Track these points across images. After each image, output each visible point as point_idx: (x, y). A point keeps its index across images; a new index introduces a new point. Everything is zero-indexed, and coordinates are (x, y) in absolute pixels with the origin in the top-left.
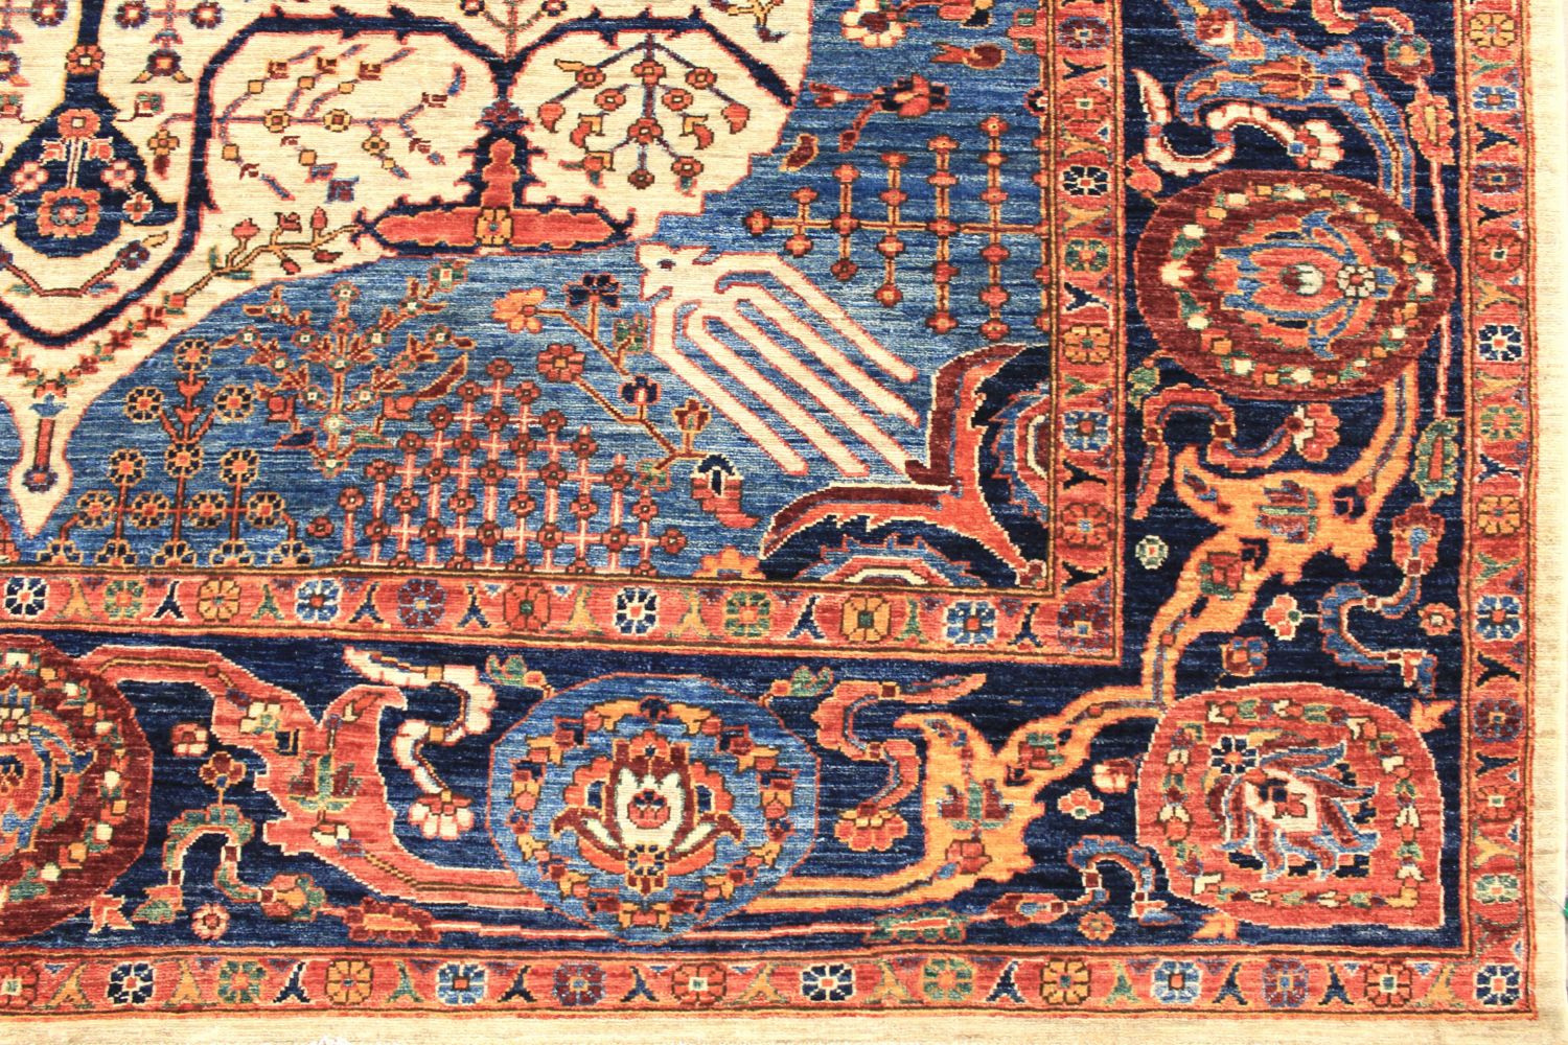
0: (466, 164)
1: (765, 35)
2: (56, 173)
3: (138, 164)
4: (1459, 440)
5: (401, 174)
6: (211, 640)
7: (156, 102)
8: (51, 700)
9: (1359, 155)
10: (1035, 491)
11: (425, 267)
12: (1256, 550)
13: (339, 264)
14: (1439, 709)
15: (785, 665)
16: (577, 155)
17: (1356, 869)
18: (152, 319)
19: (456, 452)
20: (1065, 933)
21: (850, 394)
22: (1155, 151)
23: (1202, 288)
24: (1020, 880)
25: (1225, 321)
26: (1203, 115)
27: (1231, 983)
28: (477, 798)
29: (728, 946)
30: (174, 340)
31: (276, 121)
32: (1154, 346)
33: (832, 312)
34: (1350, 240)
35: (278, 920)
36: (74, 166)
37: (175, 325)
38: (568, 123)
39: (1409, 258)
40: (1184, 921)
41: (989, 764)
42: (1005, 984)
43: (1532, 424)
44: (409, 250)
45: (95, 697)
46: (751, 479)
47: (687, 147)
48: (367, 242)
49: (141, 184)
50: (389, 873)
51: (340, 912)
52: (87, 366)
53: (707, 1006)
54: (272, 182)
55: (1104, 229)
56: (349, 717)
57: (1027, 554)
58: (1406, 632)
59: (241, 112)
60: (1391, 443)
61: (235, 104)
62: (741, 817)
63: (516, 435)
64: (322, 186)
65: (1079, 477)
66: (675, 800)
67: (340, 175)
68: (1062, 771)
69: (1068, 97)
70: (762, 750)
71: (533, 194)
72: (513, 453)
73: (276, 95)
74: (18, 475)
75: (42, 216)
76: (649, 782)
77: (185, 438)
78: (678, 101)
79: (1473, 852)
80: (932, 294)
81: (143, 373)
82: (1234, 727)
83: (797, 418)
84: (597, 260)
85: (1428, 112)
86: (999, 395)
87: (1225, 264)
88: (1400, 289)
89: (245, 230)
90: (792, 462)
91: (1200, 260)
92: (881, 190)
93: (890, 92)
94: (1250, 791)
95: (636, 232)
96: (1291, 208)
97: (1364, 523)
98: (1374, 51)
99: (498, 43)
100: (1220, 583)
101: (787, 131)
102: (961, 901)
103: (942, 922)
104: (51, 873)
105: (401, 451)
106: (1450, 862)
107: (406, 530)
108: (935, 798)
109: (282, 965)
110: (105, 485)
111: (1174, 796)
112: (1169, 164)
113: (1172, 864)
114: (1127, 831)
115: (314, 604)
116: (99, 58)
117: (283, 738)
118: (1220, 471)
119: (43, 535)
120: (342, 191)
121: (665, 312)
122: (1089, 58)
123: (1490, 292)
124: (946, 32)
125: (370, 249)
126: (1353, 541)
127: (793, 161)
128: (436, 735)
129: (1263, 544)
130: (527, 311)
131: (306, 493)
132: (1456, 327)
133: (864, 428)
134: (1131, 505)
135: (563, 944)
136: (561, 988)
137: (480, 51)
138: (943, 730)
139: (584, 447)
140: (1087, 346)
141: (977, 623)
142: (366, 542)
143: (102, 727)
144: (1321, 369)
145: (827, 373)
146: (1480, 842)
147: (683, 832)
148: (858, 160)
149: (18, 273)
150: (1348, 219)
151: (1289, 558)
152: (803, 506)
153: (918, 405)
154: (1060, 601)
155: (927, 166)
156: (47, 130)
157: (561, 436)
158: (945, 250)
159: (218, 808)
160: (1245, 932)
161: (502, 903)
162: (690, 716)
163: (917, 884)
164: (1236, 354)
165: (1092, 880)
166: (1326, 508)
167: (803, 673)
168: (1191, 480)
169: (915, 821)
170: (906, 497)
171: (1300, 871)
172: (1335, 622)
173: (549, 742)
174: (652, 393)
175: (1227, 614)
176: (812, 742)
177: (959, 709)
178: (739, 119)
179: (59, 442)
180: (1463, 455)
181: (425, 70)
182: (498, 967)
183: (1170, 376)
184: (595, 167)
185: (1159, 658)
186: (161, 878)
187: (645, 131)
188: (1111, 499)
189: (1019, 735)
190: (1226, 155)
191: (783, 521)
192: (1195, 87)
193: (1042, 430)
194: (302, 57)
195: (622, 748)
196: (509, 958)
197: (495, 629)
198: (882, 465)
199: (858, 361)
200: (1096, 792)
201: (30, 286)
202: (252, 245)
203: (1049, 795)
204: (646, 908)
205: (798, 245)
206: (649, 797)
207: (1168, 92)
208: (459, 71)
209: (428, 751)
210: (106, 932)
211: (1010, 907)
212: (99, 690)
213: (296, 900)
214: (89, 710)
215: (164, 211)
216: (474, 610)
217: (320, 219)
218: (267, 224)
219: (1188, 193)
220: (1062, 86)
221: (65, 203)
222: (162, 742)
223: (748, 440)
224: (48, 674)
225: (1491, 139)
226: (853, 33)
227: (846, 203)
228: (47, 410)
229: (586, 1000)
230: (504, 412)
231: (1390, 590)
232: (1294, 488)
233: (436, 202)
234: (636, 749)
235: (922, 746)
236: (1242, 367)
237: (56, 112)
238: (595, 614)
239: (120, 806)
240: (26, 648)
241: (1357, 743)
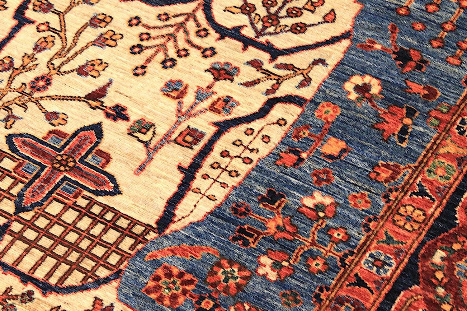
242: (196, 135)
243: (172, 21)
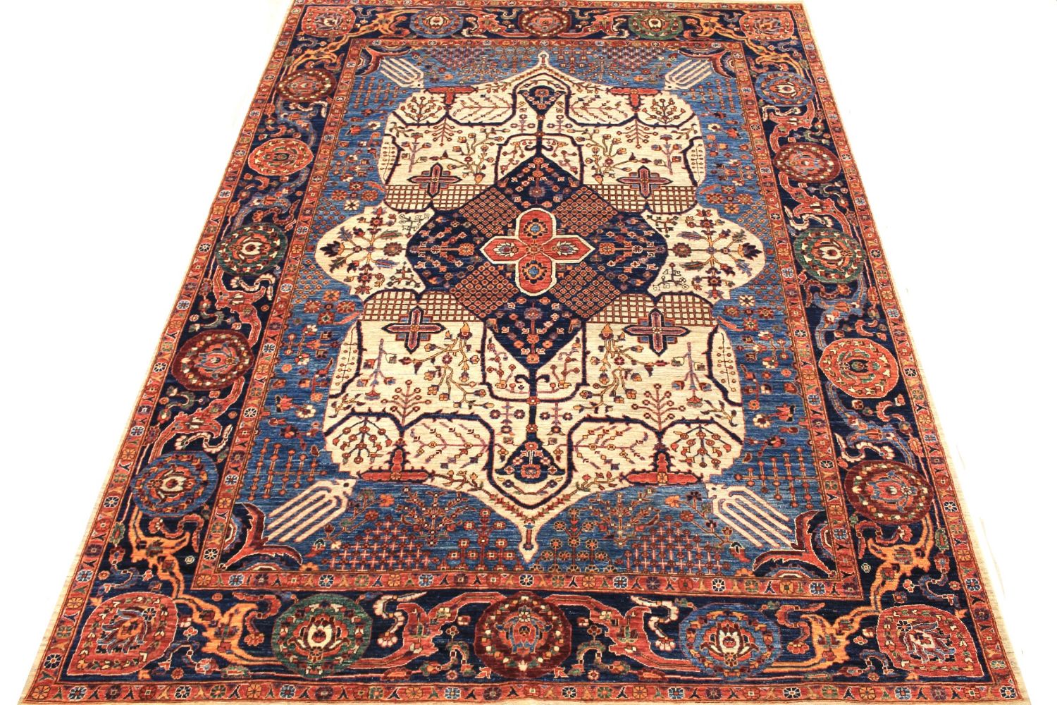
0: (651, 460)
1: (732, 425)
2: (526, 460)
3: (551, 458)
4: (947, 534)
5: (632, 462)
6: (587, 593)
7: (555, 441)
8: (537, 610)
9: (899, 455)
10: (829, 551)
11: (643, 489)
12: (896, 567)
13: (617, 487)
14: (963, 611)
15: (765, 601)
16: (684, 458)
17: (951, 659)
18: (560, 502)
19: (659, 541)
20: (863, 679)
21: (772, 525)
22: (844, 456)
23: (865, 494)
24: (846, 663)
25: (872, 503)
26: (855, 445)
27: (920, 693)
28: (676, 639)
29: (759, 682)
30: (567, 508)
31: (593, 447)
32: (854, 510)
33: (762, 502)
34: (901, 479)
35: (615, 674)
36: (531, 458)
37: (567, 504)
38: (680, 449)
39: (919, 483)
40: (901, 676)
41: (831, 629)
42: (848, 694)
43: (966, 528)
44: (637, 484)
45: (551, 609)
46: (747, 549)
47: (715, 456)
48: (624, 481)
49: (552, 463)
50: (650, 661)
51: (636, 672)
52: (540, 515)
53: (755, 700)
54: (593, 464)
55: (835, 478)
56: (633, 615)
57: (830, 569)
58: (947, 589)
59: (582, 444)
60: (927, 536)
61: (579, 442)
62: (757, 644)
63: (676, 536)
64: (608, 466)
65: (841, 547)
66: (737, 640)
67: (614, 462)
68: (853, 631)
69: (818, 441)
70: (761, 625)
71: (672, 469)
72: (676, 541)
73: (592, 439)
74: (521, 546)
75: (523, 472)
76: (728, 634)
77: (573, 536)
78: (710, 443)
79: (987, 654)
80: (791, 497)
81: (558, 517)
82: (902, 617)
83: (758, 532)
84: (694, 487)
85: (914, 442)
86: (814, 525)
87: (869, 487)
88: (919, 492)
89: (586, 477)
90: (758, 544)
91: (862, 486)
92: (771, 468)
93: (769, 441)
94: (911, 636)
95: (704, 480)
96: (884, 471)
97: (925, 558)
98: (896, 426)
99: (656, 426)
100: (887, 576)
101: (742, 452)
102: (829, 669)
103: (825, 675)
104: (540, 660)
105: (642, 541)
106: (981, 656)
107: (646, 563)
108: (816, 639)
109: (618, 688)
110: (550, 549)
111: (889, 638)
112: (848, 459)
113: (893, 657)
114: (876, 648)
115: (619, 583)
116: (536, 428)
117: (613, 621)
118: (880, 545)
119: (531, 562)
120: (615, 467)
121: (715, 502)
122: (821, 430)
123: (944, 493)
124: (782, 423)
125: (626, 484)
126: (924, 564)
127: (746, 460)
128: (661, 621)
129: (898, 565)
130: (675, 502)
131: (613, 552)
132: (937, 502)
133: (777, 534)
134: (857, 555)
135: (707, 682)
136: (708, 694)
137: (652, 429)
138: (815, 619)
139: (697, 540)
140: (836, 510)
141: (818, 588)
142: (634, 566)
143: (554, 618)
144: (902, 516)
145: (764, 519)
146: (988, 651)
147: (741, 649)
148: (763, 460)
149: (516, 488)
150: (900, 473)
151: (906, 569)
152: (763, 556)
153: (792, 527)
154: (842, 582)
155: (782, 461)
156: (522, 447)
157: (690, 537)
158: (791, 485)
159: (594, 641)
160: (921, 678)
161: (686, 670)
162: (739, 615)
163: (815, 664)
164: (878, 512)
165: (869, 663)
166: (913, 555)
167: (771, 603)
168: (873, 547)
169: (811, 645)
170: (793, 553)
171: (934, 659)
172: (925, 587)
173: (697, 623)
174: (715, 525)
175: (892, 585)
176: (776, 623)
177: (818, 613)
178: (728, 447)
179: (534, 535)
180: (949, 539)
181: (635, 434)
182: (687, 689)
183: (861, 518)
184: (689, 462)
185: (875, 598)
186: (577, 662)
187: (702, 451)
188: (851, 553)
189: (838, 620)
190: (863, 456)
191: (758, 560)
192: (851, 438)
193: (828, 534)
194: (598, 429)
195: (719, 625)
196: (691, 686)
197: (676, 591)
198: (784, 544)
199: (773, 515)
200: (864, 637)
201: (520, 492)
202: (589, 482)
203: (850, 638)
204: (732, 671)
205: (751, 484)
206: (729, 638)
207: (844, 439)
208: (646, 434)
209: (659, 625)
210: (559, 678)
211: (845, 671)
212: (552, 607)
213: (621, 668)
214: (550, 613)
215: (561, 472)
216: (669, 585)
217: (609, 475)
218: (593, 476)
219: (856, 467)
220: (816, 438)
221: (530, 468)
222: (574, 622)
223: (745, 538)
224: (535, 603)
225: (932, 449)
226: (757, 424)
227: (762, 472)
228: (529, 527)
229: (716, 698)
230: (672, 530)
231: (938, 578)
232: (902, 549)
233: (644, 471)
234: (724, 625)
235: (810, 624)
236: (880, 515)
237: (524, 443)
238: (706, 586)
239: (562, 641)
240: (528, 595)
241: (941, 622)
242: (367, 366)
243: (411, 409)
